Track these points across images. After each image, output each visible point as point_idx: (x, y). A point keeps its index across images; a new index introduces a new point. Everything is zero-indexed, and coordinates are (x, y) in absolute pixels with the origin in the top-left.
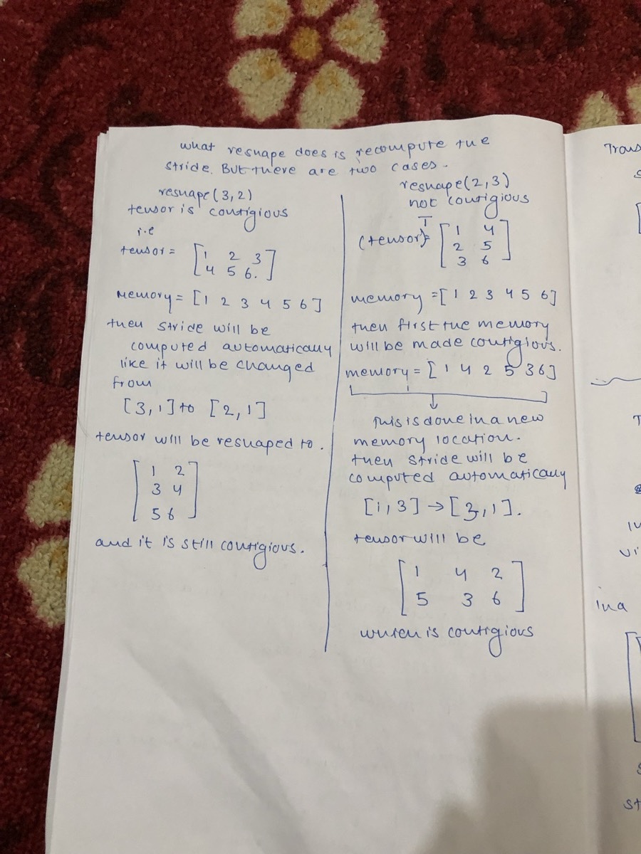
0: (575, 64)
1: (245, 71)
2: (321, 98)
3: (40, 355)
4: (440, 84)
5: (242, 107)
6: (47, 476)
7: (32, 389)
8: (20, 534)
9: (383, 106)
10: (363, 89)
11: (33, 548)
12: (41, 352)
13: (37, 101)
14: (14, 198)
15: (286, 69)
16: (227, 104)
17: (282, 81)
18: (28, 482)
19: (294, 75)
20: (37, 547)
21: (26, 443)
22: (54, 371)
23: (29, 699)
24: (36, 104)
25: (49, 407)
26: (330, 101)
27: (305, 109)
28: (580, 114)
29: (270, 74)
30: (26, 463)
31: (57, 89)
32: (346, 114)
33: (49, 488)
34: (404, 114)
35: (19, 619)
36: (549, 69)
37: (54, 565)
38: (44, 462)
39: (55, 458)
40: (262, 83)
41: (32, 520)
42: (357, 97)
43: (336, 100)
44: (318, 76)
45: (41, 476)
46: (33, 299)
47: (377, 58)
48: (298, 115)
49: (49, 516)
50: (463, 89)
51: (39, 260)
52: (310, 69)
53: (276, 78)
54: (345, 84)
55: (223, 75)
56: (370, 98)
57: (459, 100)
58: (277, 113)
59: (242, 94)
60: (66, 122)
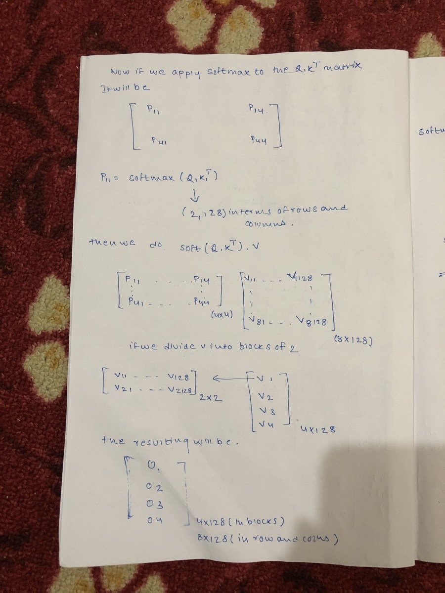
0: (413, 13)
1: (179, 12)
2: (233, 33)
3: (36, 216)
4: (318, 24)
5: (177, 38)
6: (43, 299)
7: (31, 239)
8: (25, 339)
9: (277, 40)
10: (263, 27)
11: (34, 348)
12: (37, 213)
13: (31, 32)
14: (15, 103)
15: (208, 11)
16: (166, 37)
17: (205, 20)
18: (29, 304)
19: (214, 16)
20: (37, 348)
21: (28, 277)
22: (46, 227)
23: (33, 449)
24: (30, 34)
25: (43, 251)
26: (239, 36)
27: (222, 41)
28: (416, 49)
29: (197, 14)
30: (28, 290)
31: (44, 23)
32: (250, 46)
33: (44, 308)
34: (291, 46)
35: (25, 396)
36: (395, 15)
37: (48, 360)
38: (40, 290)
39: (48, 287)
40: (191, 21)
41: (32, 329)
42: (258, 33)
43: (243, 35)
44: (231, 16)
45: (38, 299)
46: (30, 176)
47: (273, 4)
48: (216, 46)
49: (44, 327)
50: (334, 29)
51: (34, 148)
52: (225, 11)
53: (200, 18)
54: (250, 23)
55: (163, 15)
56: (268, 34)
57: (331, 37)
58: (201, 44)
59: (177, 30)
60: (51, 48)
